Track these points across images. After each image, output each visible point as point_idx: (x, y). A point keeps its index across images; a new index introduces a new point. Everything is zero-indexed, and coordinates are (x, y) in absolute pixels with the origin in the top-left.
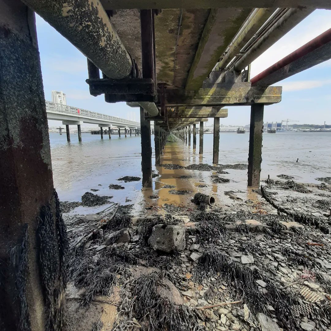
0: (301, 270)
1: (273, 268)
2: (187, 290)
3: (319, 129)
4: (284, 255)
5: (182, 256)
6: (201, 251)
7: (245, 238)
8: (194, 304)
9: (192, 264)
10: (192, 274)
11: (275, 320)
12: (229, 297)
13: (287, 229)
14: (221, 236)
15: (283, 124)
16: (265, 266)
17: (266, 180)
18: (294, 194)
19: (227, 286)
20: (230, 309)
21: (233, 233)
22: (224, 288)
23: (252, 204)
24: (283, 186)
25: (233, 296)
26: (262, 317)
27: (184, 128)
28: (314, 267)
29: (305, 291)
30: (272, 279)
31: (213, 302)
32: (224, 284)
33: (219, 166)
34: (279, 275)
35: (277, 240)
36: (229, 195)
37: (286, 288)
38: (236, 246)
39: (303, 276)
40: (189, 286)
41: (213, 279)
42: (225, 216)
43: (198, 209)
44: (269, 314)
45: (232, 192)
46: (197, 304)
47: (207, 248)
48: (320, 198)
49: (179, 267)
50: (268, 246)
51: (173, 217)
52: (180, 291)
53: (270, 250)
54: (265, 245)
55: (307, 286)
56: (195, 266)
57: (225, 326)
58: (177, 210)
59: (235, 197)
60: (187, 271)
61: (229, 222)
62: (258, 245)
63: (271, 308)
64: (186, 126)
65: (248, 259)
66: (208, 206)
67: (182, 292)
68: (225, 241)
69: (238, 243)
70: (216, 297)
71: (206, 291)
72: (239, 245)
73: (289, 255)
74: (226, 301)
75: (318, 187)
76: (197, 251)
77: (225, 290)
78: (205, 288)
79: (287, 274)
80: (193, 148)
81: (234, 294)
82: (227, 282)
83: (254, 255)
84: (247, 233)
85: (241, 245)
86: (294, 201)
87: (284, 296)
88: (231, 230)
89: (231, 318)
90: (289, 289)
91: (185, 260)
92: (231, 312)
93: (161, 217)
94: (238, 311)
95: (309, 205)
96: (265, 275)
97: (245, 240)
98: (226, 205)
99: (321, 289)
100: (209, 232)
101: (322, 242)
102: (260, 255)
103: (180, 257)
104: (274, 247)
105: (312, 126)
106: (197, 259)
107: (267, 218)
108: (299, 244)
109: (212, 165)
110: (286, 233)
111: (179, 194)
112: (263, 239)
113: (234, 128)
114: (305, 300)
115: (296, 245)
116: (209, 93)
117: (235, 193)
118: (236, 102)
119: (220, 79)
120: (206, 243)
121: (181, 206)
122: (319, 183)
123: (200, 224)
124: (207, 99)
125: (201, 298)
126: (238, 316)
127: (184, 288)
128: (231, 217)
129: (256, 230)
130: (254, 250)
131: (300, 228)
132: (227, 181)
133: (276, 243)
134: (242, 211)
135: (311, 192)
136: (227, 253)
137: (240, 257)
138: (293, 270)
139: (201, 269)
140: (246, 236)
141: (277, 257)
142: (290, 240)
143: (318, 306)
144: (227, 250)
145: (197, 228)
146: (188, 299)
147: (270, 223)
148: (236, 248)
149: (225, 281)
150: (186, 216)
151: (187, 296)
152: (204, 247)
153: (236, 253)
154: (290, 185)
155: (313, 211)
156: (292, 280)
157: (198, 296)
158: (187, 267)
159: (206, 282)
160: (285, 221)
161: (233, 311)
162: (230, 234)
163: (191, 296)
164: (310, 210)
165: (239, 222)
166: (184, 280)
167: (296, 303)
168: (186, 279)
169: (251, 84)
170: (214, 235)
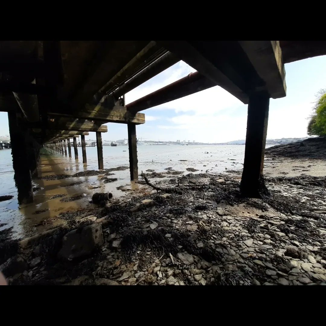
0: (182, 217)
1: (169, 223)
2: (122, 275)
3: (157, 144)
4: (170, 214)
5: (104, 250)
6: (119, 237)
7: (146, 213)
8: (133, 281)
9: (116, 252)
10: (120, 259)
11: (186, 252)
12: (155, 257)
13: (165, 199)
14: (130, 218)
15: (139, 141)
16: (165, 224)
17: (141, 174)
18: (158, 179)
19: (151, 250)
20: (160, 265)
21: (137, 213)
22: (149, 253)
23: (139, 191)
24: (151, 176)
25: (157, 254)
26: (180, 255)
27: (62, 141)
28: (186, 213)
29: (189, 227)
30: (172, 230)
31: (147, 268)
32: (148, 250)
33: (105, 170)
34: (174, 225)
35: (163, 207)
36: (121, 189)
37: (180, 231)
38: (143, 221)
39: (184, 220)
40: (122, 270)
41: (138, 252)
42: (125, 204)
43: (98, 207)
44: (181, 251)
45: (122, 186)
46: (136, 279)
47: (122, 232)
48: (170, 179)
49: (106, 261)
50: (161, 212)
51: (77, 221)
52: (116, 280)
53: (162, 214)
54: (159, 212)
55: (188, 224)
56: (120, 251)
57: (163, 278)
58: (78, 215)
59: (126, 189)
60: (114, 260)
61: (132, 207)
62: (156, 214)
63: (180, 247)
64: (64, 139)
65: (154, 225)
66: (108, 201)
67: (118, 279)
68: (133, 221)
69: (143, 218)
70: (147, 263)
71: (138, 264)
72: (144, 219)
73: (173, 212)
74: (155, 261)
75: (167, 173)
76: (115, 239)
77: (150, 254)
78: (136, 263)
79: (177, 223)
80: (75, 159)
81: (158, 253)
82: (149, 248)
83: (156, 221)
84: (146, 209)
85: (146, 218)
86: (160, 183)
87: (183, 235)
88: (135, 211)
89: (164, 270)
90: (182, 230)
91: (108, 251)
92: (162, 266)
93: (63, 226)
94: (166, 262)
95: (167, 183)
96: (167, 230)
97: (146, 215)
98: (121, 197)
99: (194, 223)
100: (119, 219)
101: (182, 199)
102: (159, 219)
103: (101, 252)
104: (163, 211)
105: (153, 142)
106: (119, 245)
107: (152, 196)
108: (174, 205)
109: (98, 170)
110: (165, 201)
111: (73, 200)
112: (155, 209)
113: (108, 142)
114: (192, 232)
115: (173, 206)
116: (95, 109)
117: (124, 187)
118: (117, 120)
119: (103, 100)
120: (121, 229)
121: (80, 209)
122: (167, 171)
123: (110, 217)
124: (94, 113)
125: (136, 272)
126: (167, 265)
127: (118, 276)
128: (131, 203)
129: (150, 205)
130: (155, 218)
131: (170, 196)
132: (115, 180)
133: (163, 208)
134: (134, 197)
135: (165, 176)
136: (139, 228)
137: (149, 227)
138: (179, 219)
139: (126, 250)
140: (146, 212)
141: (169, 216)
142: (169, 204)
143: (198, 232)
144: (138, 226)
145: (108, 220)
146: (126, 281)
147: (155, 199)
148: (143, 222)
149: (148, 248)
150: (91, 216)
151: (124, 279)
152: (119, 233)
153: (146, 225)
154: (155, 175)
155: (170, 186)
156: (180, 225)
157: (133, 272)
158: (113, 256)
159: (134, 258)
160: (162, 194)
161: (163, 265)
162: (135, 215)
163: (128, 277)
164: (168, 185)
165: (138, 204)
166: (116, 268)
167: (189, 236)
168: (117, 266)
169: (126, 109)
170: (124, 220)
